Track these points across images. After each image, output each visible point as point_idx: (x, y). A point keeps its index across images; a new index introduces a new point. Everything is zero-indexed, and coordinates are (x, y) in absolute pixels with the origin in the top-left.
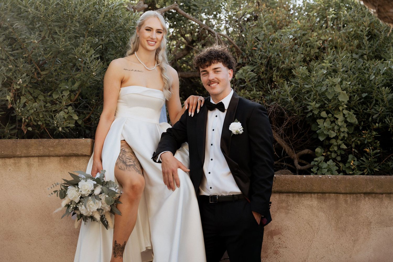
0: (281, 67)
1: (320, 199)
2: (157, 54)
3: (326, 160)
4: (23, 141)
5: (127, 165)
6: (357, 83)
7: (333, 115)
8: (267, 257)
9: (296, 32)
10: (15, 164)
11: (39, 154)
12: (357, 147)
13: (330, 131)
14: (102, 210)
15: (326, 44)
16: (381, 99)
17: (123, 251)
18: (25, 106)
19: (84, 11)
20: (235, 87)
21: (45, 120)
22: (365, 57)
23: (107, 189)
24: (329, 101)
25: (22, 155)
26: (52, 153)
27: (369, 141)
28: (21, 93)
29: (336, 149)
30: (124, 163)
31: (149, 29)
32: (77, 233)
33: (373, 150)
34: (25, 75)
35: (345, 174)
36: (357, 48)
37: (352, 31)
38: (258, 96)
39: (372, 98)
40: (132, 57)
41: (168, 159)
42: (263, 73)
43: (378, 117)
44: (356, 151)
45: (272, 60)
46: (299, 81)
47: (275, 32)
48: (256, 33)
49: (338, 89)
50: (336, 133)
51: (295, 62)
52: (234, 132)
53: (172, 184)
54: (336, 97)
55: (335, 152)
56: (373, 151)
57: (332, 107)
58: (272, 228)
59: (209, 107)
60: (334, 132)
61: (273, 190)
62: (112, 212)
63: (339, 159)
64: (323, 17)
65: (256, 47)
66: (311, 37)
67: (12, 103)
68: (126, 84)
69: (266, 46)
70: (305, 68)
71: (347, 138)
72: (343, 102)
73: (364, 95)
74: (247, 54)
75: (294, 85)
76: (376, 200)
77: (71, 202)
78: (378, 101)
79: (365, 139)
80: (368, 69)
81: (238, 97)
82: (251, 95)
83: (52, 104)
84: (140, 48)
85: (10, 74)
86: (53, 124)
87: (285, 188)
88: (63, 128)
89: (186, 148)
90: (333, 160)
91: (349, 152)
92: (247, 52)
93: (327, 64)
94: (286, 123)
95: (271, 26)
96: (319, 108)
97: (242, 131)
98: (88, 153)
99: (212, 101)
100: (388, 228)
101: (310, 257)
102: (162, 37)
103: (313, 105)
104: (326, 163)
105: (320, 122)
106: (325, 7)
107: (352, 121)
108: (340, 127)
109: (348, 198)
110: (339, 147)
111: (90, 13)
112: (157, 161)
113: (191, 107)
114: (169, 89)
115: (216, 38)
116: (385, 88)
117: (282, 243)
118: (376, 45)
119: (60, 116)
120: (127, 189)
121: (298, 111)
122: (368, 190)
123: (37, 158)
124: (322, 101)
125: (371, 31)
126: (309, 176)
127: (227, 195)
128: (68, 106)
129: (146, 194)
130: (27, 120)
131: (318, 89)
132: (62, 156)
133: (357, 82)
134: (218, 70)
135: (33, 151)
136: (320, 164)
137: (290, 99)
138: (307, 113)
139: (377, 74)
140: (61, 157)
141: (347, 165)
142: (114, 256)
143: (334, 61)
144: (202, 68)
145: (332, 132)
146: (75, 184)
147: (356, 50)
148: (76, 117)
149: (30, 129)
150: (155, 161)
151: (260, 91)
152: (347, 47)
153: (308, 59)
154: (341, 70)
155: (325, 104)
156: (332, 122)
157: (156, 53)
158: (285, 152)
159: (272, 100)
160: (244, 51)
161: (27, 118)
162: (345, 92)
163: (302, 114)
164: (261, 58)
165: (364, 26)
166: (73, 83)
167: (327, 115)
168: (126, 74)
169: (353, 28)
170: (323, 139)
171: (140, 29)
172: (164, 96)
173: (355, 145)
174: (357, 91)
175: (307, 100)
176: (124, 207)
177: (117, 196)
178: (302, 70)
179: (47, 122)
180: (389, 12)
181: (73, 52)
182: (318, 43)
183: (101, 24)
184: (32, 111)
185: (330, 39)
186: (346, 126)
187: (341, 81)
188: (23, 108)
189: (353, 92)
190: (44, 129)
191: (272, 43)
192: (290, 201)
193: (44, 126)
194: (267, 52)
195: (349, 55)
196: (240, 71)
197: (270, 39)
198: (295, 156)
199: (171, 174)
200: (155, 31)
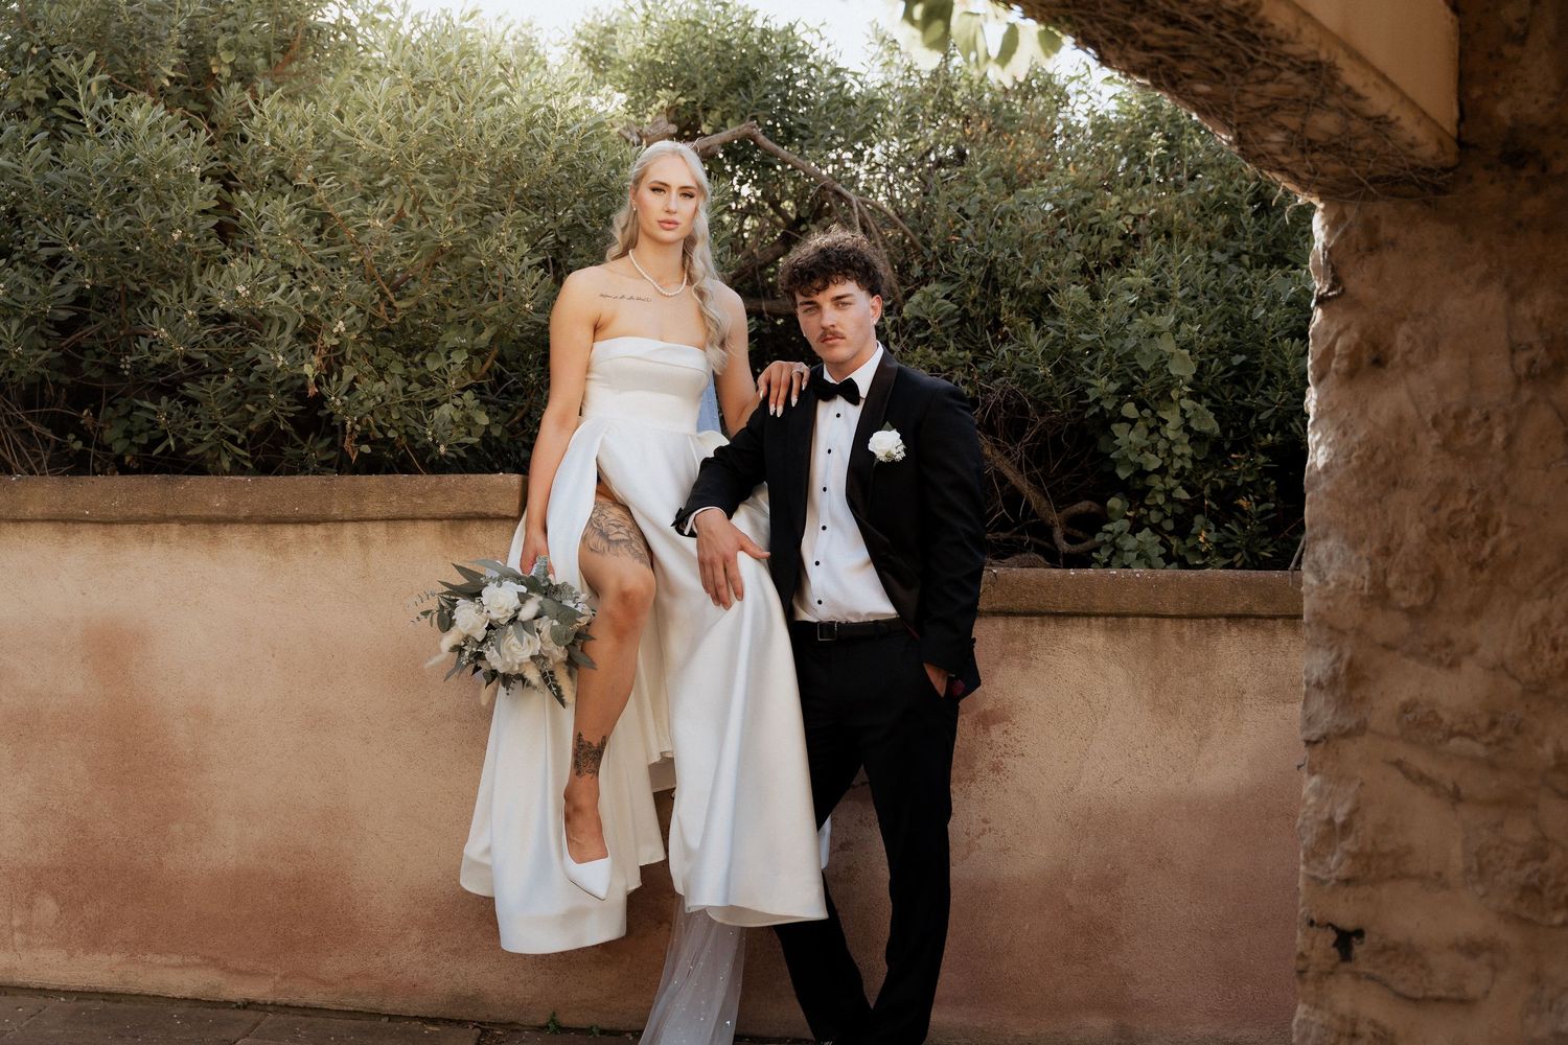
0: (1022, 287)
1: (1112, 630)
2: (686, 253)
3: (1136, 528)
4: (347, 479)
5: (609, 541)
6: (1221, 328)
7: (1154, 412)
8: (972, 780)
9: (1061, 194)
10: (329, 538)
11: (387, 515)
12: (1216, 494)
13: (1147, 453)
14: (545, 658)
15: (1142, 226)
16: (1281, 370)
17: (600, 759)
18: (351, 389)
19: (502, 143)
20: (902, 340)
21: (406, 426)
22: (1245, 259)
23: (554, 604)
24: (1145, 375)
25: (346, 517)
26: (420, 512)
27: (1249, 479)
28: (343, 355)
29: (1160, 500)
30: (604, 535)
31: (659, 188)
32: (487, 714)
33: (1258, 503)
34: (353, 309)
35: (1184, 565)
36: (1226, 237)
37: (1212, 191)
38: (961, 362)
39: (1257, 368)
40: (621, 263)
41: (713, 529)
42: (974, 301)
43: (1272, 416)
44: (1214, 506)
45: (999, 268)
46: (1066, 323)
47: (1009, 195)
48: (960, 198)
49: (1167, 345)
50: (1163, 459)
51: (1057, 274)
52: (881, 456)
53: (723, 592)
54: (1162, 362)
55: (1160, 509)
56: (1257, 506)
57: (1152, 393)
58: (988, 706)
59: (820, 391)
60: (1157, 455)
61: (980, 607)
62: (571, 663)
63: (1169, 525)
64: (1138, 156)
65: (958, 233)
66: (1103, 207)
67: (318, 383)
68: (607, 332)
69: (984, 230)
70: (1082, 289)
71: (1191, 473)
72: (1182, 378)
73: (1237, 360)
74: (935, 253)
75: (1053, 332)
76: (1258, 635)
77: (467, 639)
78: (1273, 376)
79: (1238, 474)
80: (1251, 292)
81: (896, 364)
82: (941, 361)
83: (426, 386)
84: (642, 238)
85: (314, 309)
86: (426, 436)
87: (1022, 603)
88: (449, 446)
90: (1152, 530)
91: (1195, 507)
92: (935, 248)
93: (1138, 277)
94: (1030, 433)
95: (999, 179)
96: (1118, 393)
97: (903, 454)
98: (513, 511)
99: (827, 377)
100: (1288, 706)
101: (1084, 779)
102: (696, 209)
103: (1102, 386)
104: (1134, 535)
105: (1119, 429)
106: (1144, 127)
107: (1206, 428)
108: (1172, 443)
109: (1185, 629)
110: (1170, 495)
111: (517, 147)
112: (686, 532)
113: (773, 392)
114: (722, 344)
115: (856, 210)
116: (1293, 341)
117: (1013, 743)
118: (1275, 227)
119: (442, 416)
120: (609, 602)
121: (1065, 402)
122: (1238, 609)
123: (383, 524)
124: (1127, 375)
125: (1263, 191)
126: (1085, 572)
127: (862, 620)
128: (464, 389)
129: (660, 615)
130: (358, 427)
131: (1116, 343)
132: (447, 518)
133: (1219, 324)
134: (845, 300)
135: (372, 507)
136: (1118, 540)
137: (1043, 370)
138: (1088, 406)
139: (1274, 302)
140: (445, 522)
141: (1190, 542)
142: (575, 771)
143: (1160, 270)
144: (802, 294)
145: (1152, 457)
146: (474, 594)
147: (1223, 240)
148: (483, 419)
149: (366, 449)
150: (681, 532)
151: (966, 348)
152: (1196, 234)
153: (1092, 264)
154: (1179, 295)
155: (1134, 383)
156: (1151, 431)
158: (1028, 504)
159: (997, 374)
160: (927, 244)
161: (358, 422)
162: (1186, 352)
163: (1074, 409)
164: (971, 263)
165: (1245, 178)
166: (479, 331)
167: (1140, 412)
168: (605, 308)
169: (1215, 183)
170: (1127, 475)
171: (637, 190)
172: (708, 362)
173: (1212, 490)
174: (1220, 347)
175: (1088, 374)
176: (602, 647)
177: (583, 621)
178: (1075, 293)
179: (411, 431)
180: (1269, 142)
181: (475, 251)
182: (1120, 222)
183: (549, 177)
184: (371, 404)
185: (1153, 211)
186: (1189, 442)
187: (1178, 324)
188: (346, 394)
189: (1210, 352)
190: (404, 447)
191: (1000, 223)
192: (1035, 637)
193: (404, 441)
194: (986, 247)
195: (1202, 254)
196: (916, 298)
197: (996, 213)
198: (1055, 518)
199: (721, 567)
200: (674, 192)
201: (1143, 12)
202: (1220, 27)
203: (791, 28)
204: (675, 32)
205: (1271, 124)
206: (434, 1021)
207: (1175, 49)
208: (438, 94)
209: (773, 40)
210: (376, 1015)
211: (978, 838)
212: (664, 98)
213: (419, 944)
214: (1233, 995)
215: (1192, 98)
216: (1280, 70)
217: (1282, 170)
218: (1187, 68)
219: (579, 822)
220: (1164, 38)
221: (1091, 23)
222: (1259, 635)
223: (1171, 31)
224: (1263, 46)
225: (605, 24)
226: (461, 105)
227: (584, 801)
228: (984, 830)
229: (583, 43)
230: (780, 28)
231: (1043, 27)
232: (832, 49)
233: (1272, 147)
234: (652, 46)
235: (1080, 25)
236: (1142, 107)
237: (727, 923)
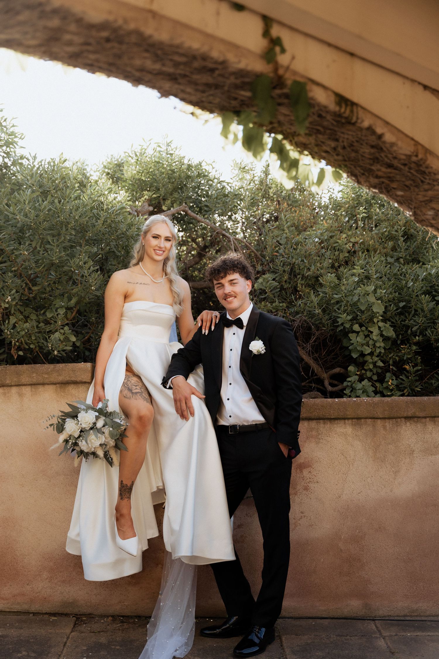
0: (307, 275)
1: (355, 425)
3: (361, 380)
4: (13, 367)
5: (132, 393)
6: (393, 291)
7: (367, 328)
8: (296, 494)
9: (322, 234)
10: (5, 394)
11: (31, 383)
12: (395, 363)
13: (364, 346)
14: (106, 445)
15: (357, 247)
16: (421, 309)
17: (131, 492)
18: (14, 327)
19: (80, 217)
20: (255, 299)
21: (38, 342)
22: (402, 260)
23: (110, 420)
24: (362, 312)
25: (13, 384)
26: (46, 381)
27: (409, 357)
28: (10, 312)
29: (371, 366)
30: (130, 390)
31: (156, 237)
32: (77, 471)
33: (413, 367)
34: (14, 291)
35: (383, 395)
36: (393, 251)
37: (386, 231)
38: (281, 308)
39: (410, 308)
40: (136, 269)
41: (180, 385)
42: (286, 281)
43: (418, 329)
44: (394, 369)
45: (296, 267)
46: (327, 290)
47: (298, 235)
48: (277, 236)
49: (372, 299)
50: (372, 348)
51: (322, 269)
52: (255, 352)
53: (185, 413)
54: (370, 307)
55: (371, 370)
57: (366, 319)
59: (225, 323)
60: (369, 347)
61: (301, 416)
62: (116, 447)
63: (375, 378)
64: (353, 216)
65: (277, 252)
66: (339, 239)
68: (131, 299)
69: (289, 251)
70: (333, 275)
71: (384, 354)
72: (378, 313)
73: (402, 304)
74: (267, 260)
75: (321, 294)
77: (70, 436)
78: (418, 311)
79: (404, 354)
80: (405, 275)
81: (258, 311)
82: (273, 308)
83: (46, 324)
84: (146, 257)
86: (48, 347)
87: (315, 414)
88: (59, 351)
89: (200, 371)
90: (369, 380)
91: (386, 369)
92: (267, 258)
93: (358, 270)
94: (313, 339)
95: (294, 228)
96: (351, 320)
97: (265, 351)
98: (88, 380)
99: (228, 317)
100: (433, 456)
101: (345, 492)
102: (172, 246)
103: (344, 318)
104: (361, 383)
105: (352, 336)
106: (354, 204)
107: (389, 334)
108: (375, 342)
109: (387, 424)
110: (375, 365)
111: (87, 218)
112: (168, 387)
113: (204, 324)
114: (180, 304)
115: (232, 243)
116: (425, 296)
117: (313, 477)
118: (413, 246)
119: (55, 338)
120: (134, 421)
121: (327, 325)
122: (410, 414)
123: (29, 387)
124: (354, 312)
125: (407, 231)
126: (342, 399)
127: (250, 424)
128: (64, 326)
130: (17, 344)
131: (350, 299)
132: (59, 383)
133: (393, 289)
134: (234, 281)
135: (25, 379)
136: (354, 385)
137: (318, 311)
138: (338, 326)
139: (415, 280)
140: (57, 385)
141: (385, 385)
142: (120, 498)
143: (366, 266)
144: (216, 280)
145: (367, 348)
146: (74, 416)
147: (391, 252)
148: (73, 339)
149: (21, 353)
150: (165, 387)
151: (283, 302)
152: (380, 250)
153: (336, 264)
154: (375, 277)
155: (358, 315)
156: (366, 336)
157: (164, 264)
158: (313, 371)
159: (297, 313)
160: (264, 256)
161: (17, 341)
162: (380, 302)
163: (332, 328)
164: (284, 265)
165: (399, 225)
166: (70, 299)
167: (361, 328)
168: (130, 288)
169: (387, 228)
170: (357, 356)
171: (145, 236)
172: (174, 311)
173: (394, 362)
174: (394, 299)
175: (338, 312)
176: (131, 441)
177: (123, 428)
178: (330, 277)
179: (41, 345)
180: (427, 215)
181: (69, 264)
182: (347, 246)
183: (100, 231)
184: (23, 333)
185: (361, 241)
186: (383, 341)
187: (375, 290)
188: (13, 329)
189: (389, 301)
190: (37, 352)
191: (295, 247)
192: (321, 429)
193: (37, 349)
194: (290, 258)
195: (383, 259)
196: (260, 280)
197: (293, 243)
198: (325, 376)
199: (184, 402)
200: (163, 239)
201: (378, 163)
202: (410, 168)
203: (200, 164)
204: (149, 166)
205: (428, 207)
206: (54, 615)
207: (389, 177)
208: (52, 196)
209: (193, 169)
210: (27, 613)
211: (299, 520)
212: (147, 195)
213: (47, 579)
214: (415, 588)
215: (395, 197)
216: (434, 185)
217: (432, 226)
218: (394, 185)
219: (123, 521)
220: (385, 173)
221: (355, 167)
222: (419, 425)
223: (389, 170)
224: (428, 176)
225: (116, 162)
226: (62, 201)
227: (124, 511)
228: (302, 517)
229: (106, 170)
230: (195, 163)
231: (334, 169)
232: (218, 172)
233: (428, 217)
234: (140, 172)
235: (350, 168)
236: (353, 195)
237: (190, 563)
